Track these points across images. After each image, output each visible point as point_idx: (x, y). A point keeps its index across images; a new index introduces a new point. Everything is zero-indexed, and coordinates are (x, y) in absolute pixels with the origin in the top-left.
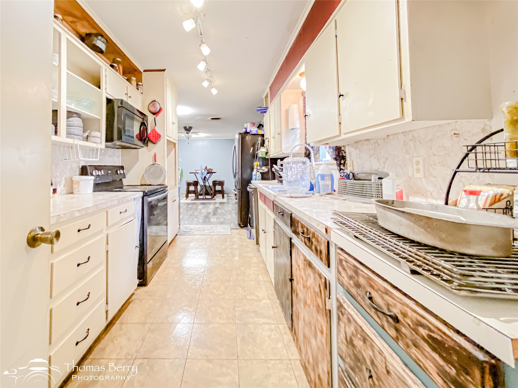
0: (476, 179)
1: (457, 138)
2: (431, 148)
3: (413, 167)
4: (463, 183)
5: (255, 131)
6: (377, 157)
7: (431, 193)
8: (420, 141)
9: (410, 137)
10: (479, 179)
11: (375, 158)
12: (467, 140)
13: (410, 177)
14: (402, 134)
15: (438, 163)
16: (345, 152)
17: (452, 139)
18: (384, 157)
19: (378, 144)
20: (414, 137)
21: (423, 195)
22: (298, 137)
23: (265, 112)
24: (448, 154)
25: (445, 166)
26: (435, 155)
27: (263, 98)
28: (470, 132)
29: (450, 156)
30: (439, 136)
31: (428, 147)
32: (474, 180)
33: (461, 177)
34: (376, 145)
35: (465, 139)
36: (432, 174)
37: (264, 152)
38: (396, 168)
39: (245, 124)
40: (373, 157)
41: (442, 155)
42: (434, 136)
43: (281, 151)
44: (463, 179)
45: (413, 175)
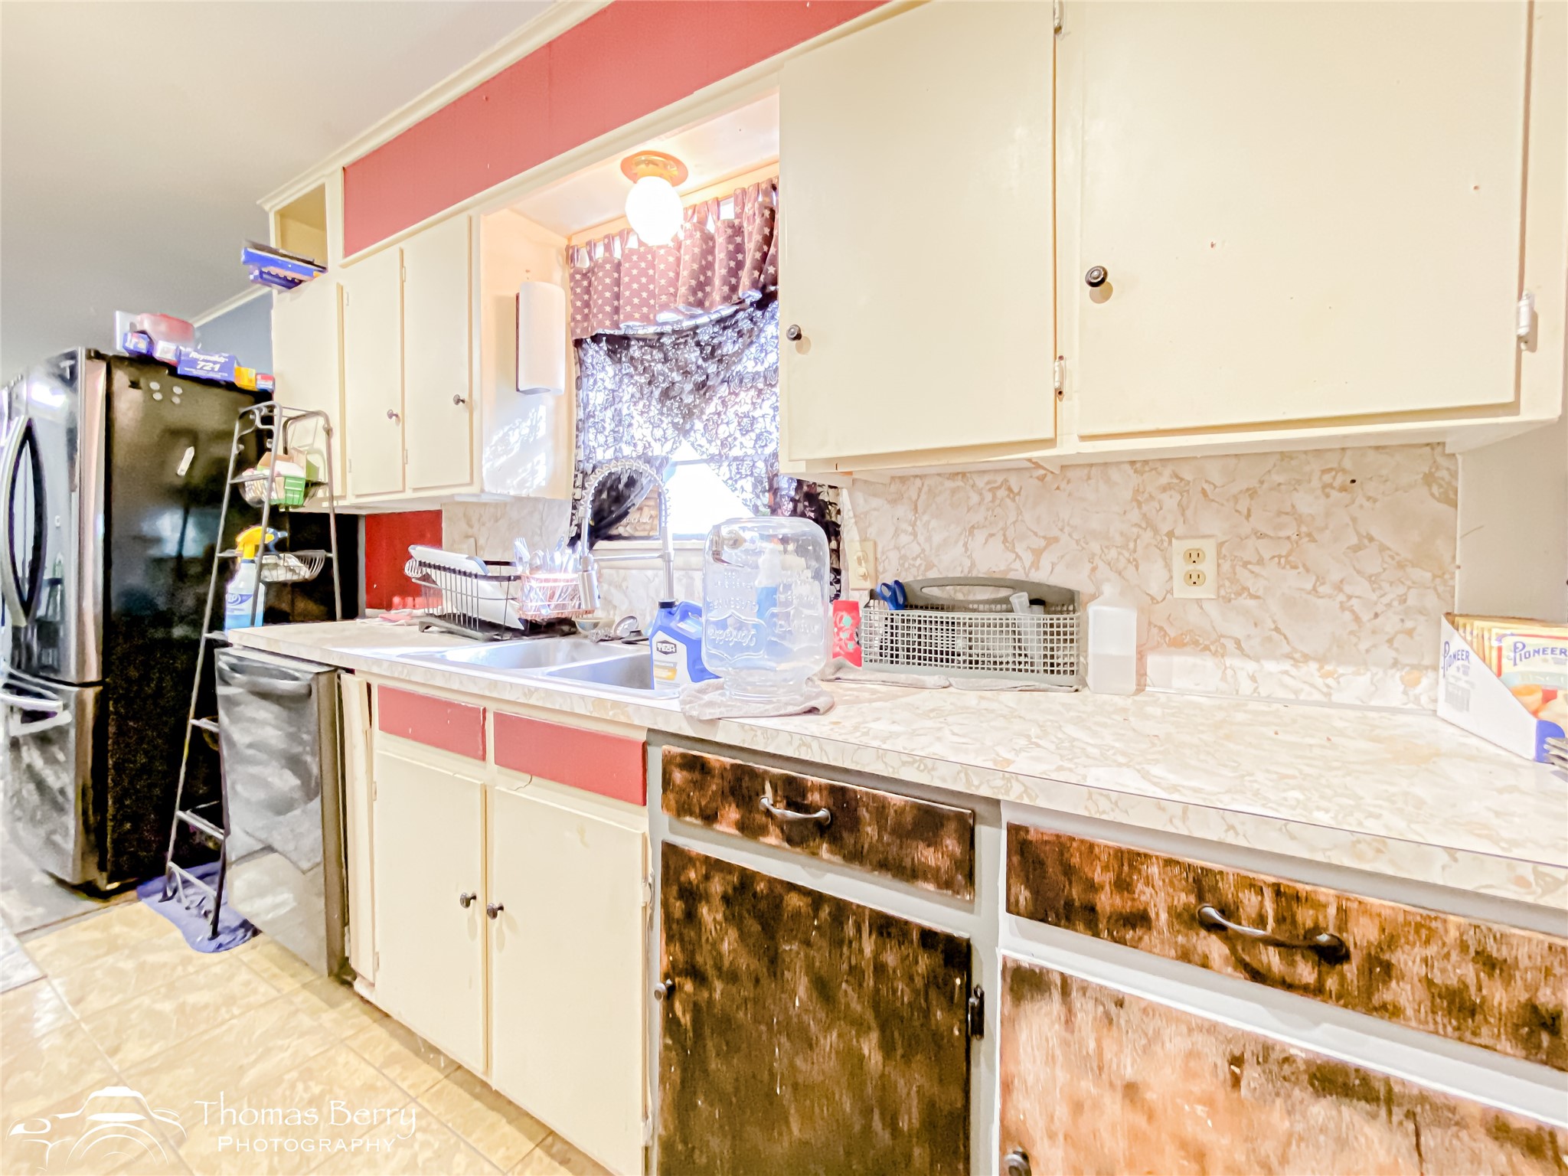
0: (1395, 603)
1: (1344, 494)
2: (1248, 516)
3: (1168, 567)
4: (1353, 612)
5: (217, 367)
6: (1004, 535)
7: (1238, 642)
8: (1204, 492)
9: (1164, 480)
10: (1405, 601)
11: (992, 535)
12: (1375, 501)
13: (1153, 598)
14: (1127, 467)
15: (1273, 557)
16: (839, 512)
17: (1328, 496)
18: (1036, 534)
19: (1010, 489)
20: (1182, 479)
21: (1207, 648)
22: (542, 431)
23: (291, 284)
24: (1309, 535)
25: (1295, 567)
26: (1262, 536)
27: (266, 215)
28: (1386, 481)
29: (1315, 541)
30: (1280, 484)
31: (1237, 511)
32: (1389, 605)
33: (1350, 597)
34: (1002, 493)
35: (1369, 498)
36: (1245, 589)
37: (300, 479)
38: (1094, 569)
39: (118, 314)
40: (980, 536)
41: (1288, 538)
42: (1262, 482)
43: (471, 483)
44: (1354, 601)
45: (1170, 591)
